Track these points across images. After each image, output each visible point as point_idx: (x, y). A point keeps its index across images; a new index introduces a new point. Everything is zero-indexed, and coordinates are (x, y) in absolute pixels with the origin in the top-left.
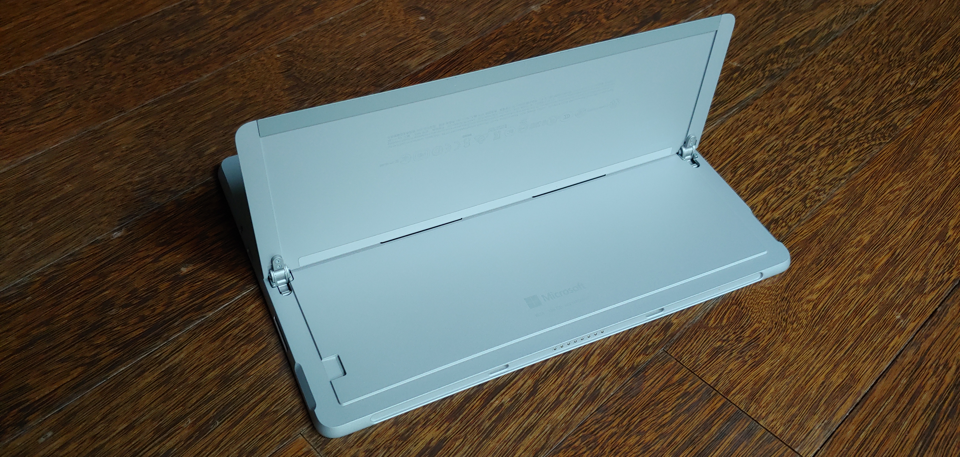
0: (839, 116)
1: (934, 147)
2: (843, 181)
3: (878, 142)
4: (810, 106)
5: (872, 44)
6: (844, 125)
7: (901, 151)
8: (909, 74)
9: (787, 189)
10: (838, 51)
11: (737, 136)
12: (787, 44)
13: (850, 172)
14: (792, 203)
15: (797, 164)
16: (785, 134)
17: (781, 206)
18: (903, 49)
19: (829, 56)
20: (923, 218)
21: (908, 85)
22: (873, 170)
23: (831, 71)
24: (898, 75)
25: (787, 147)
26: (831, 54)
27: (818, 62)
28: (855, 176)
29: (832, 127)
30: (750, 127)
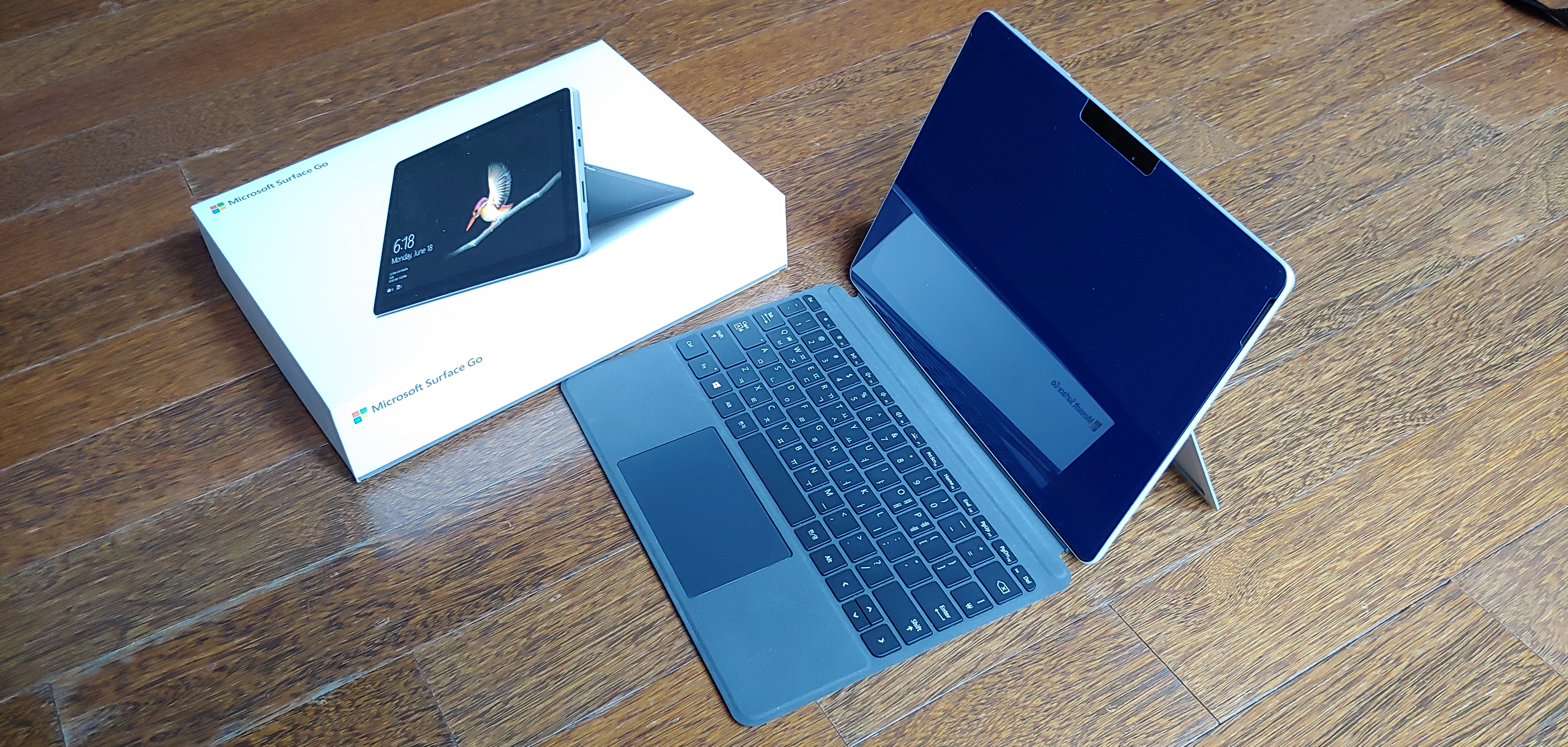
0: (1380, 389)
1: (1480, 436)
2: (1357, 462)
3: (1415, 423)
4: (1349, 375)
5: (1455, 307)
6: (1383, 400)
7: (1438, 436)
8: (1486, 347)
9: (1290, 463)
10: (1408, 312)
11: (1253, 400)
12: (1349, 299)
13: (1369, 453)
14: (1291, 479)
15: (1311, 438)
16: (1309, 404)
17: (1277, 481)
18: (1491, 315)
19: (1395, 316)
20: (1434, 512)
21: (1480, 360)
22: (1397, 453)
23: (1390, 335)
24: (1473, 347)
25: (1307, 418)
26: (1398, 315)
27: (1378, 323)
28: (1372, 458)
29: (1367, 401)
30: (1271, 391)
